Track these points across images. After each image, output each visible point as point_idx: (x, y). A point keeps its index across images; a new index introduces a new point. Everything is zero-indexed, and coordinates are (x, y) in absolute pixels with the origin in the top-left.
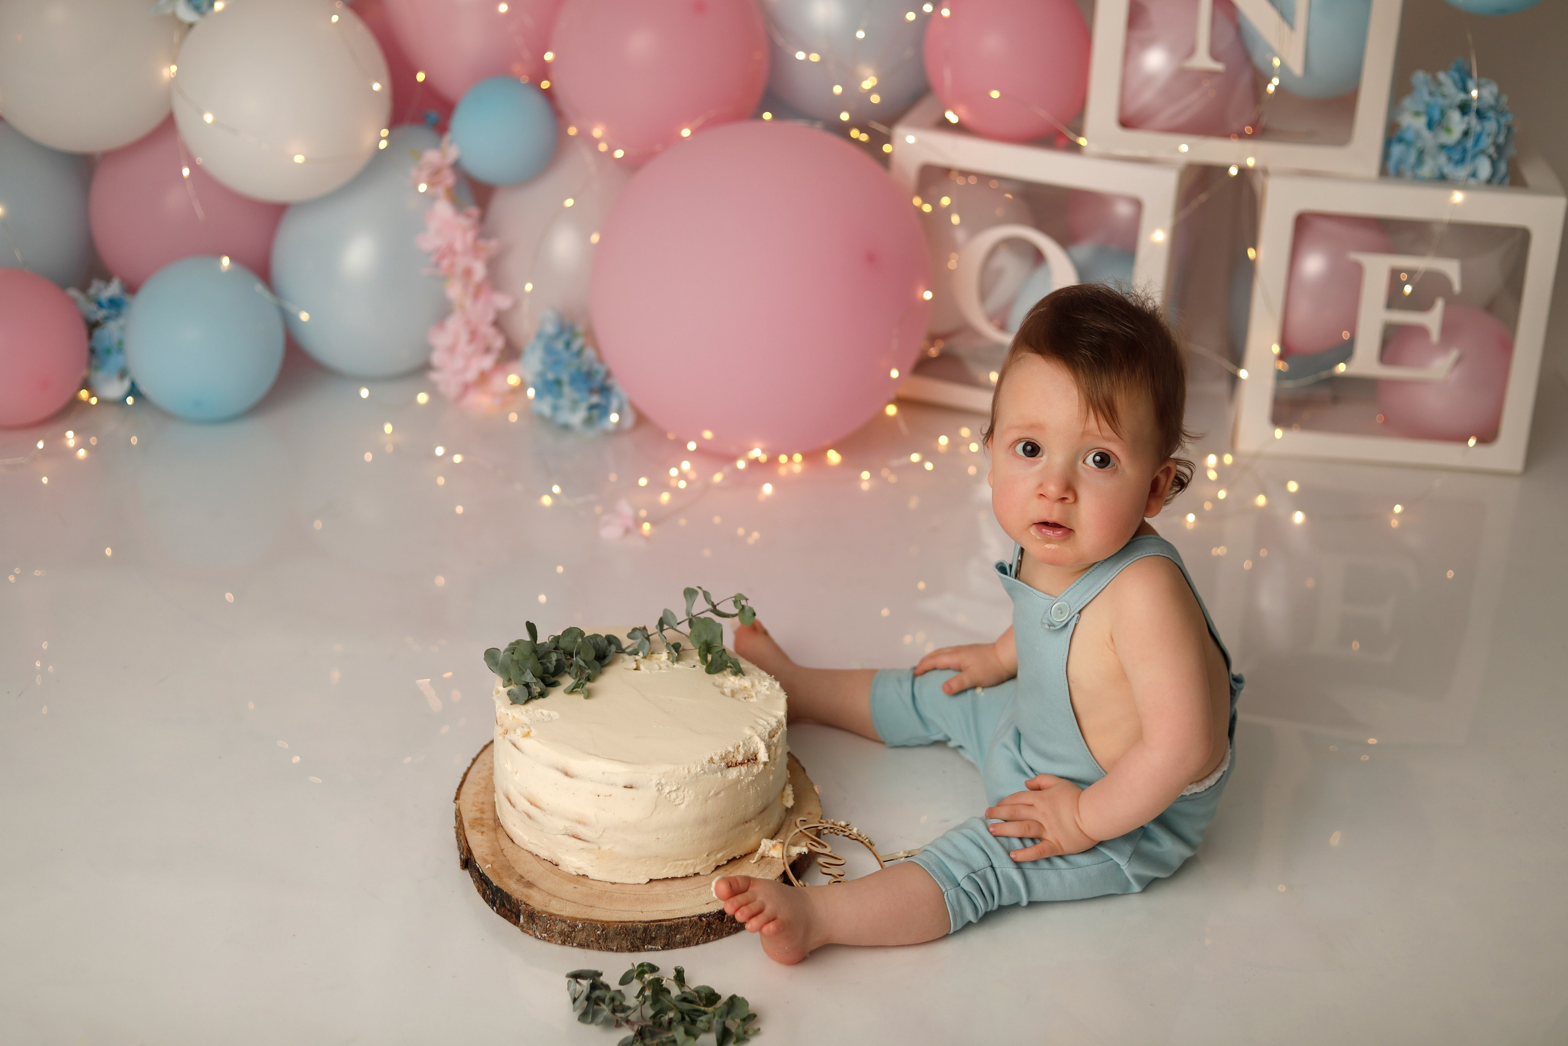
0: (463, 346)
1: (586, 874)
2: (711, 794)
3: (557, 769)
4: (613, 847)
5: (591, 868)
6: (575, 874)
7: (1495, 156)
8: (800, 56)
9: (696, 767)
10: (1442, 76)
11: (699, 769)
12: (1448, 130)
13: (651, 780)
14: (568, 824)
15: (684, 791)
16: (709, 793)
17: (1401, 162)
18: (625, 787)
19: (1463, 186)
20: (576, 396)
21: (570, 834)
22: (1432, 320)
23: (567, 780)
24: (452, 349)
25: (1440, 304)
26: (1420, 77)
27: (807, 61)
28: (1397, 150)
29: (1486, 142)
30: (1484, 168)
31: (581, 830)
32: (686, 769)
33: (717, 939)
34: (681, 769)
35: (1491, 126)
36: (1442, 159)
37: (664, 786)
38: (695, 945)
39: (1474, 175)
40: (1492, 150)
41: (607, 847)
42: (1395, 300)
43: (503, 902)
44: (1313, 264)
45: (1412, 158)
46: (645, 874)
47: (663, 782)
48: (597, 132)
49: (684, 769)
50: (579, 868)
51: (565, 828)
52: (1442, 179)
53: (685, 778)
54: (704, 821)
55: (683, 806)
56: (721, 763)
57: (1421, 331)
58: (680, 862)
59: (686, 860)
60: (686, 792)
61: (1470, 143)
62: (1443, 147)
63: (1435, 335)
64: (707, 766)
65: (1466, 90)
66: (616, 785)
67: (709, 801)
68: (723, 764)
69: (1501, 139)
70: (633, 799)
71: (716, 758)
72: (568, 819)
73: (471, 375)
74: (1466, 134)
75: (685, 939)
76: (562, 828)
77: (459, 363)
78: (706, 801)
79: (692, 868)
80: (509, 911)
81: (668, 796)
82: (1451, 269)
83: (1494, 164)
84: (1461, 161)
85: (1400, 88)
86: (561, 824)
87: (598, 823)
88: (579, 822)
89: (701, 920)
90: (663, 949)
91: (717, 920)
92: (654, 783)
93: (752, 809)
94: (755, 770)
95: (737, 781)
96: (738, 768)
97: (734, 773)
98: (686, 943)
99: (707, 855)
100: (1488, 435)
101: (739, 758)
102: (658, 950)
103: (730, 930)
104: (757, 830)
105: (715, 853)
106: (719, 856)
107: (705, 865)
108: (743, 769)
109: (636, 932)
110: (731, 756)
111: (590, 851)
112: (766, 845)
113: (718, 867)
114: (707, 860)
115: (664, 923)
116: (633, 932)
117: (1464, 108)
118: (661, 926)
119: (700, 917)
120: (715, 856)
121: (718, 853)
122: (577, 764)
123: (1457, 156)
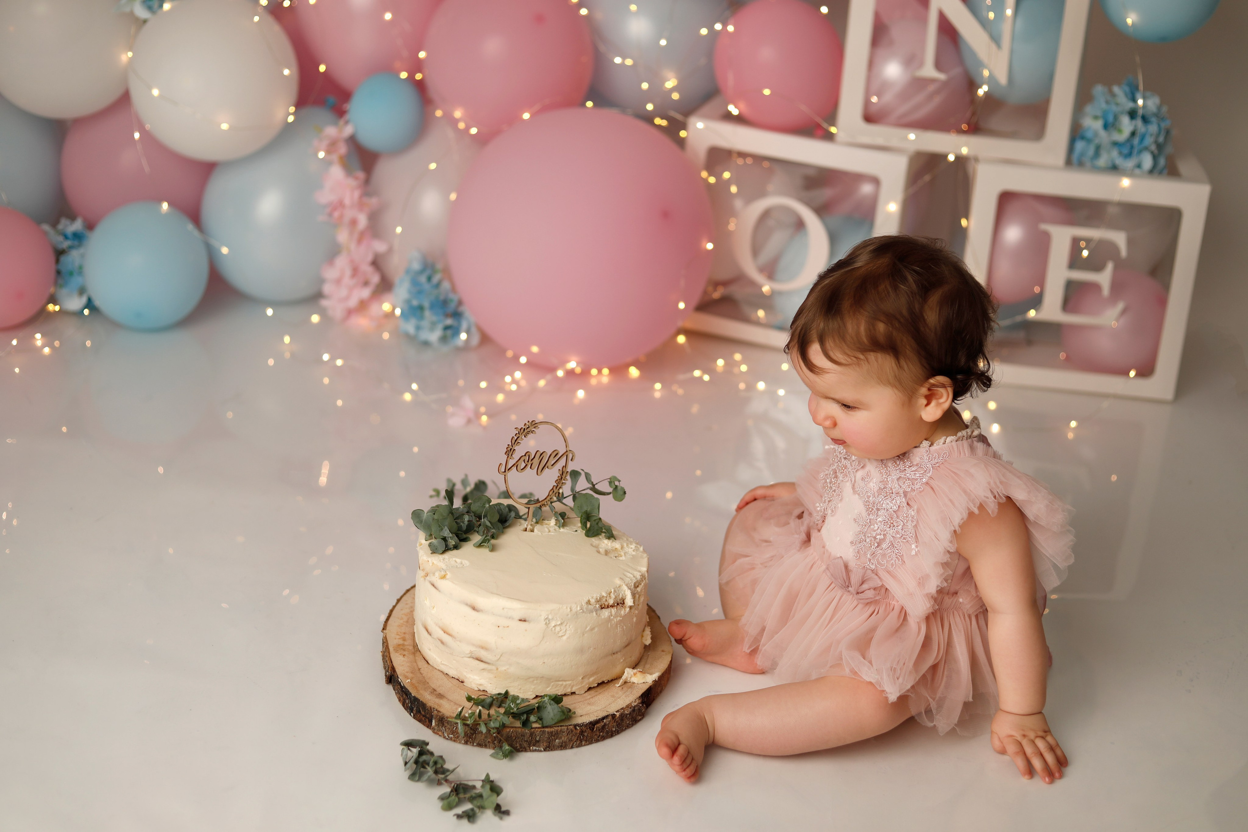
0: (347, 280)
1: (486, 690)
2: (587, 629)
3: (467, 604)
4: (508, 669)
5: (490, 685)
6: (477, 689)
7: (1156, 152)
8: (618, 60)
9: (577, 607)
10: (1116, 89)
11: (579, 609)
12: (1120, 131)
13: (541, 616)
14: (473, 649)
15: (566, 626)
16: (586, 629)
17: (1082, 154)
18: (520, 620)
19: (1131, 173)
20: (434, 318)
21: (475, 657)
22: (1104, 278)
23: (474, 613)
24: (338, 282)
25: (1110, 267)
26: (1099, 90)
27: (623, 65)
28: (1079, 145)
29: (1149, 141)
30: (1147, 161)
31: (483, 654)
32: (569, 608)
33: (588, 745)
34: (565, 607)
35: (1153, 128)
36: (1115, 153)
37: (551, 621)
38: (570, 748)
39: (1139, 166)
40: (1153, 148)
41: (504, 668)
42: (1075, 262)
43: (419, 709)
44: (1013, 234)
45: (1091, 151)
46: (532, 691)
47: (550, 617)
48: (458, 114)
49: (567, 608)
50: (480, 685)
51: (471, 652)
52: (1114, 169)
53: (568, 615)
54: (581, 651)
55: (564, 638)
56: (596, 604)
57: (1095, 287)
58: (561, 683)
59: (565, 681)
60: (568, 627)
61: (1136, 141)
62: (1115, 144)
63: (1106, 291)
64: (585, 606)
65: (1134, 100)
66: (513, 619)
67: (585, 635)
68: (598, 606)
69: (1161, 139)
70: (526, 630)
71: (593, 601)
72: (473, 645)
73: (353, 302)
74: (1133, 134)
75: (562, 743)
76: (468, 652)
77: (344, 292)
78: (583, 635)
79: (570, 688)
80: (424, 716)
81: (554, 629)
82: (1119, 239)
83: (1155, 158)
84: (1129, 155)
85: (1083, 98)
86: (467, 649)
87: (497, 648)
88: (482, 648)
89: (576, 729)
90: (545, 750)
91: (589, 729)
92: (543, 618)
93: (619, 643)
94: (623, 613)
95: (609, 620)
96: (608, 610)
97: (606, 613)
98: (563, 747)
99: (582, 679)
100: (1146, 370)
101: (611, 602)
102: (541, 751)
103: (598, 737)
104: (622, 661)
105: (588, 676)
106: (591, 679)
107: (580, 686)
108: (614, 610)
109: (524, 736)
110: (604, 600)
111: (490, 671)
112: (628, 673)
113: (590, 689)
114: (582, 683)
115: (546, 730)
116: (522, 736)
117: (1132, 114)
118: (544, 732)
119: (575, 726)
120: (588, 679)
121: (591, 677)
122: (482, 601)
123: (1126, 150)
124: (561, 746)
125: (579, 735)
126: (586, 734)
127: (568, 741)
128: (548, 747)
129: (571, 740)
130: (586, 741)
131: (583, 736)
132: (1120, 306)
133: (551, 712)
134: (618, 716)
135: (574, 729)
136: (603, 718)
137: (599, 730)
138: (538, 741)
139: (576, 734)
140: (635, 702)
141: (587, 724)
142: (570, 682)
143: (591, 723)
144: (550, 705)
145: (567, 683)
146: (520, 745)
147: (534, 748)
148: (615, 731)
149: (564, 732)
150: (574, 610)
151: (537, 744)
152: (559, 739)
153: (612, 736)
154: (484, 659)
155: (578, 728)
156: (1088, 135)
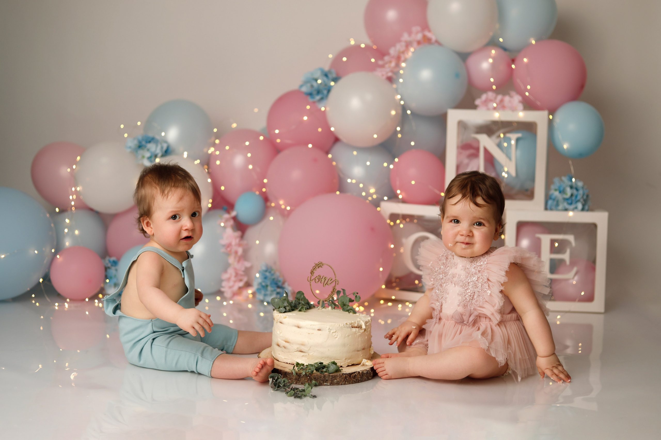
0: (233, 279)
2: (346, 335)
3: (295, 326)
4: (313, 354)
5: (305, 363)
7: (583, 202)
8: (349, 181)
9: (342, 325)
10: (563, 178)
11: (343, 325)
12: (567, 194)
13: (327, 328)
14: (298, 346)
15: (337, 333)
17: (552, 206)
18: (318, 330)
19: (573, 210)
20: (272, 289)
21: (299, 350)
22: (566, 256)
23: (299, 329)
24: (229, 280)
25: (568, 251)
26: (556, 180)
27: (351, 182)
28: (550, 202)
30: (580, 206)
31: (303, 348)
32: (338, 325)
33: (349, 384)
34: (337, 324)
35: (581, 192)
36: (565, 204)
37: (331, 330)
38: (341, 385)
39: (576, 208)
40: (582, 200)
41: (312, 354)
42: (553, 250)
44: (525, 243)
45: (555, 203)
47: (331, 328)
48: (281, 202)
49: (337, 325)
51: (297, 348)
52: (566, 210)
53: (338, 328)
54: (344, 345)
55: (337, 339)
56: (350, 325)
57: (563, 261)
59: (338, 360)
60: (338, 333)
61: (574, 198)
62: (565, 199)
63: (568, 262)
64: (345, 325)
65: (571, 181)
66: (315, 329)
69: (585, 196)
70: (321, 335)
71: (348, 323)
72: (298, 344)
73: (235, 288)
74: (572, 195)
76: (296, 348)
77: (231, 283)
78: (345, 338)
81: (332, 334)
82: (571, 238)
83: (583, 205)
84: (571, 204)
85: (549, 183)
87: (308, 344)
88: (302, 345)
90: (330, 385)
91: (349, 376)
92: (328, 328)
93: (360, 346)
94: (361, 331)
95: (355, 333)
96: (355, 328)
97: (354, 330)
98: (338, 384)
99: (345, 359)
100: (590, 298)
101: (356, 325)
102: (328, 385)
103: (353, 381)
104: (361, 356)
105: (347, 359)
106: (349, 361)
107: (344, 363)
108: (357, 329)
109: (321, 378)
110: (353, 324)
111: (305, 356)
112: (364, 361)
113: (348, 366)
115: (331, 374)
116: (320, 377)
117: (571, 187)
118: (329, 375)
119: (343, 374)
122: (302, 323)
123: (570, 201)
124: (337, 383)
125: (344, 379)
126: (347, 378)
127: (340, 381)
128: (332, 383)
129: (341, 381)
130: (348, 382)
131: (346, 379)
132: (575, 269)
133: (332, 368)
134: (361, 372)
135: (342, 375)
136: (355, 372)
137: (353, 377)
138: (327, 380)
139: (343, 378)
140: (368, 369)
141: (348, 374)
142: (340, 360)
143: (349, 374)
144: (332, 365)
146: (320, 382)
147: (326, 384)
148: (360, 380)
149: (338, 376)
150: (341, 326)
151: (327, 382)
152: (336, 380)
153: (359, 382)
154: (303, 351)
155: (344, 375)
156: (553, 197)
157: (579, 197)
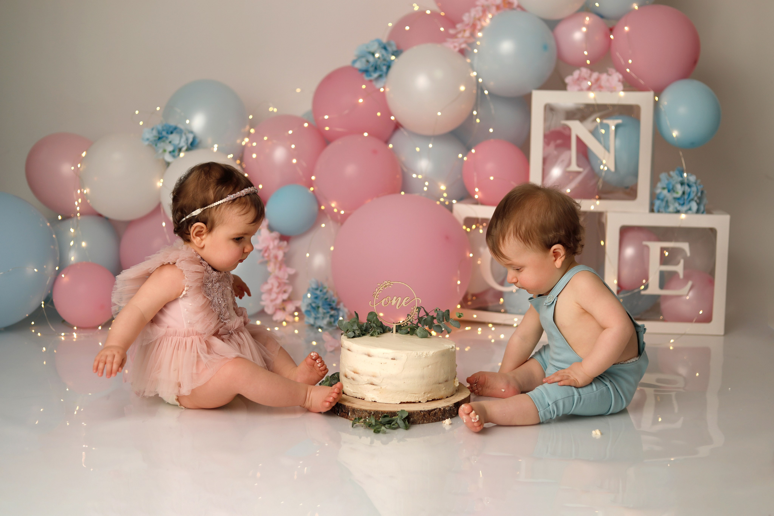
0: (275, 289)
1: (376, 401)
3: (365, 354)
4: (386, 387)
5: (377, 398)
6: (371, 401)
7: (698, 201)
8: (415, 176)
10: (672, 173)
11: (421, 354)
12: (677, 193)
13: (402, 356)
14: (369, 378)
17: (659, 207)
18: (392, 359)
19: (686, 212)
21: (370, 383)
22: (679, 268)
23: (369, 358)
24: (270, 291)
25: (682, 262)
26: (664, 176)
28: (657, 203)
30: (694, 206)
31: (375, 380)
33: (428, 423)
34: (414, 352)
35: (694, 189)
36: (677, 205)
39: (690, 209)
40: (696, 198)
41: (384, 387)
42: (663, 260)
43: (342, 410)
44: (629, 252)
45: (664, 204)
46: (399, 399)
50: (373, 398)
51: (368, 380)
52: (678, 212)
53: (415, 357)
54: (423, 377)
57: (674, 274)
58: (413, 395)
59: (415, 394)
61: (686, 197)
62: (676, 199)
63: (681, 275)
66: (388, 358)
67: (425, 369)
69: (699, 194)
70: (395, 365)
72: (369, 376)
74: (684, 193)
76: (366, 381)
79: (418, 398)
80: (344, 413)
82: (684, 246)
83: (698, 204)
84: (683, 204)
86: (365, 379)
87: (381, 375)
88: (374, 376)
91: (428, 414)
93: (442, 378)
99: (424, 393)
103: (433, 420)
104: (444, 389)
105: (427, 393)
106: (429, 395)
107: (423, 398)
111: (377, 390)
113: (428, 401)
114: (424, 396)
117: (682, 183)
119: (421, 411)
120: (427, 395)
121: (428, 394)
122: (373, 351)
123: (681, 202)
126: (426, 416)
127: (418, 421)
130: (426, 421)
132: (690, 284)
134: (442, 409)
135: (420, 413)
136: (435, 409)
137: (433, 415)
139: (421, 415)
140: (451, 405)
141: (427, 411)
142: (418, 395)
143: (428, 411)
145: (417, 395)
148: (441, 418)
149: (415, 414)
150: (419, 354)
152: (413, 418)
153: (440, 421)
154: (374, 383)
155: (422, 413)
156: (661, 197)
157: (692, 196)
